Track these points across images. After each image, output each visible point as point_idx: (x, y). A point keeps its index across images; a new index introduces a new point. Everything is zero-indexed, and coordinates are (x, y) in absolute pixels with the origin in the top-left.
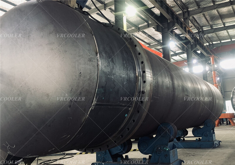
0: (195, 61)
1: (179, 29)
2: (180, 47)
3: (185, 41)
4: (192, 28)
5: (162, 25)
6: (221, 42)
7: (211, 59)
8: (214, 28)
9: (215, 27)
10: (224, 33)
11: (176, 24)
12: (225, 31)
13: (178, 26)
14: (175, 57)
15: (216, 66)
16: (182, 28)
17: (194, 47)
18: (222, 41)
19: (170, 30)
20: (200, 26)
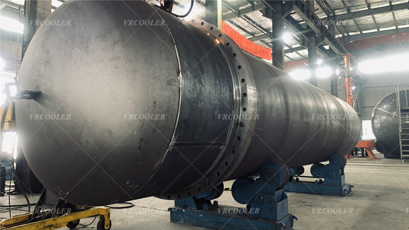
0: (319, 61)
1: (298, 13)
2: (299, 39)
3: (306, 31)
4: (318, 11)
5: (274, 7)
6: (361, 33)
7: (345, 59)
8: (352, 11)
9: (354, 11)
10: (368, 19)
11: (295, 6)
12: (370, 16)
13: (298, 9)
14: (291, 53)
15: (351, 69)
16: (303, 12)
17: (320, 40)
18: (364, 32)
19: (286, 15)
20: (331, 8)
